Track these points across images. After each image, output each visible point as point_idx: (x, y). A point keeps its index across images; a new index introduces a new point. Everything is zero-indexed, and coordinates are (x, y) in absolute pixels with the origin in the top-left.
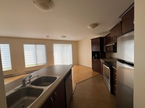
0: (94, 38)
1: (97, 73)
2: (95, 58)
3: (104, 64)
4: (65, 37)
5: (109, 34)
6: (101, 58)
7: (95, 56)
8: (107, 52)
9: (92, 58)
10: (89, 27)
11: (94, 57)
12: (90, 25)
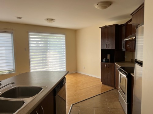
0: (106, 26)
1: (109, 88)
2: (107, 61)
3: (120, 70)
4: (52, 20)
5: (131, 20)
6: (116, 62)
7: (106, 57)
8: (126, 50)
9: (102, 61)
10: (96, 7)
11: (104, 60)
12: (99, 3)
